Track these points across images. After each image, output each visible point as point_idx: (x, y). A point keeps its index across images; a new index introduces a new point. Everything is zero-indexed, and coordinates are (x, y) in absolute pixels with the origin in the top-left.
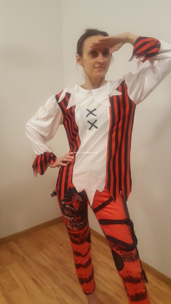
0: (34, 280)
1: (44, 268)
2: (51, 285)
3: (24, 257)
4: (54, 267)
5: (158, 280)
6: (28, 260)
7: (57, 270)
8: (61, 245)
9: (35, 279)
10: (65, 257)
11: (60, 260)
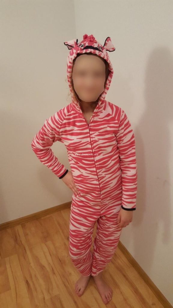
0: (27, 282)
1: (42, 267)
2: (43, 294)
3: (25, 249)
6: (28, 252)
7: (54, 273)
9: (29, 281)
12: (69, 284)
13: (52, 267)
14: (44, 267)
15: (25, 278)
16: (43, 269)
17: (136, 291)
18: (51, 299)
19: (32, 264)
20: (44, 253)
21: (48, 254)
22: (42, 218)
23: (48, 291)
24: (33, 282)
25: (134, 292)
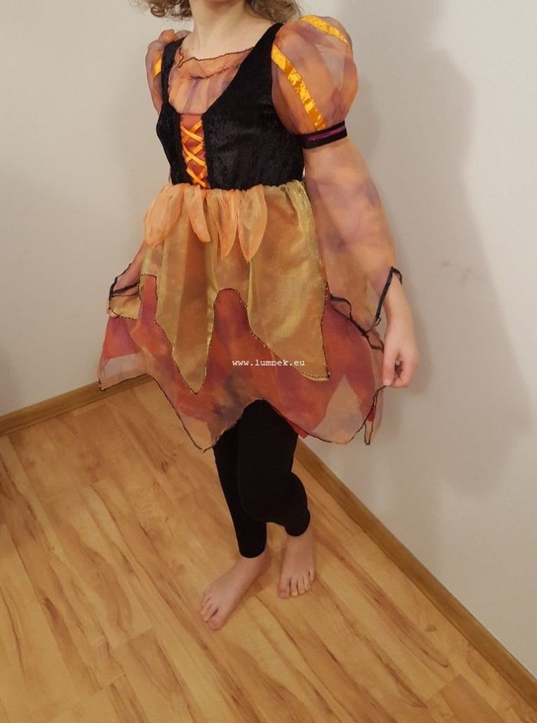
0: (48, 604)
1: (92, 556)
2: (103, 633)
3: (30, 508)
4: (124, 557)
5: (476, 654)
6: (42, 517)
7: (131, 571)
8: (164, 467)
9: (52, 601)
10: (167, 519)
11: (146, 530)
12: (179, 596)
13: (121, 553)
14: (96, 554)
15: (40, 591)
16: (94, 561)
17: (379, 598)
18: (130, 645)
19: (58, 551)
20: (94, 515)
21: (104, 517)
22: (76, 413)
23: (119, 624)
24: (67, 602)
25: (373, 601)
